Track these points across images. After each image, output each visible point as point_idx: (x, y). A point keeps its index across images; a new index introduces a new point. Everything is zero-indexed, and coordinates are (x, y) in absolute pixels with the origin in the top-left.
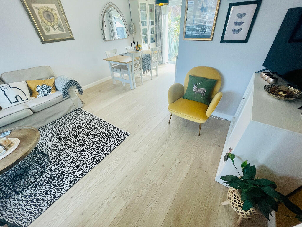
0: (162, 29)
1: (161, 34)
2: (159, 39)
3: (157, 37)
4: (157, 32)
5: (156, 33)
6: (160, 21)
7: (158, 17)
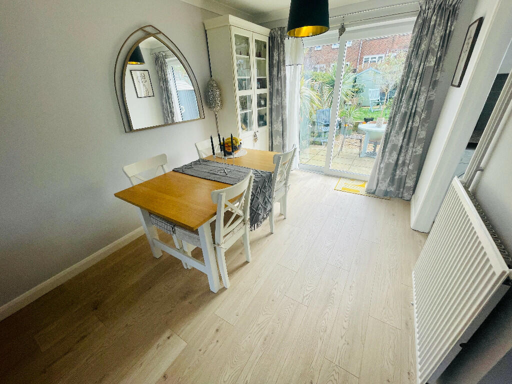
0: (285, 97)
1: (282, 107)
2: (278, 118)
3: (274, 114)
4: (274, 103)
5: (271, 104)
6: (282, 79)
7: (275, 69)
